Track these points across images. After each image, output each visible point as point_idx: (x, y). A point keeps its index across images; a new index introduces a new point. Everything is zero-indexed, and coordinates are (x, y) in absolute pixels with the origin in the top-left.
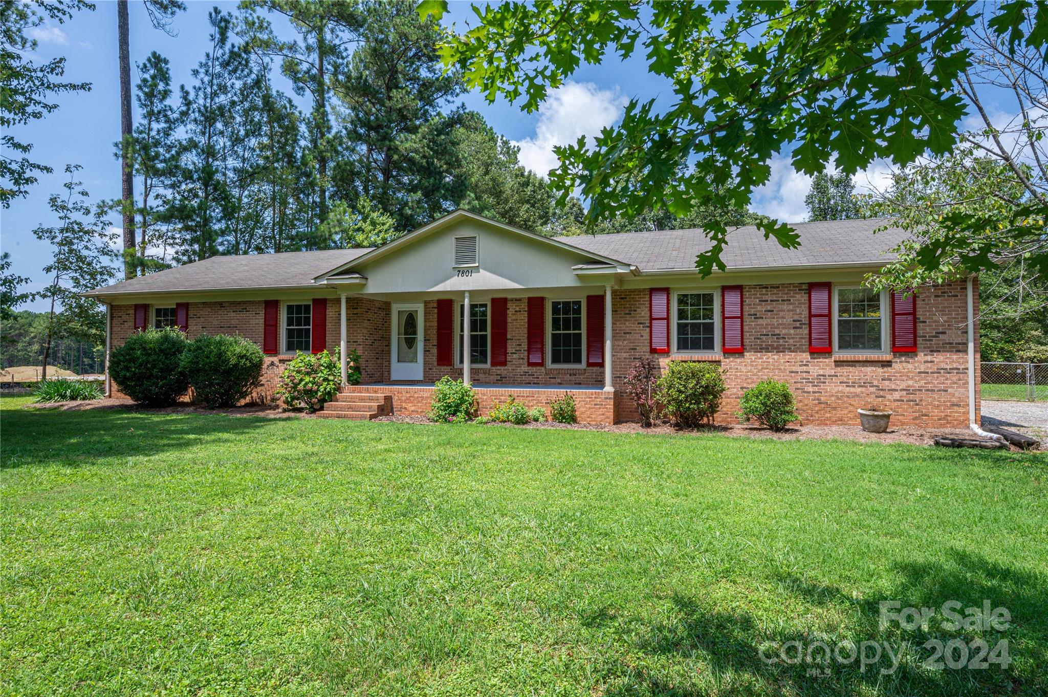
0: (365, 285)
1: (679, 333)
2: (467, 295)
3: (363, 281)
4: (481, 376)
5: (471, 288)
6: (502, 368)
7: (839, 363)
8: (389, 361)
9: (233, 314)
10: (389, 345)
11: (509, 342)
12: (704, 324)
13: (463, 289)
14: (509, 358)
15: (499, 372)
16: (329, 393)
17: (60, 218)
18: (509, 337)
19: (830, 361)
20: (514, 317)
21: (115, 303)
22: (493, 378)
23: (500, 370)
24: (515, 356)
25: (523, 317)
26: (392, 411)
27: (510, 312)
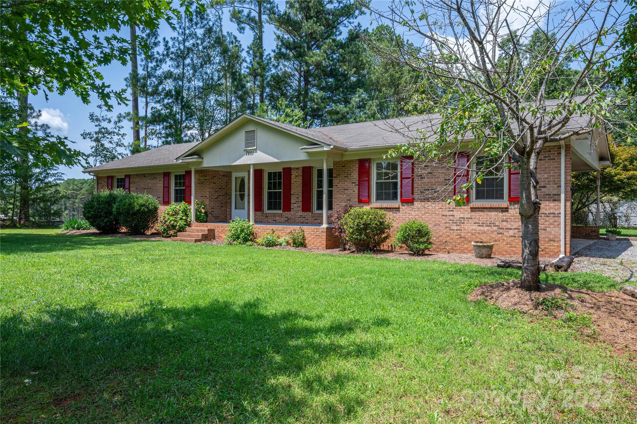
0: (202, 162)
1: (377, 189)
2: (252, 166)
3: (200, 160)
4: (277, 218)
5: (253, 163)
6: (288, 213)
7: (473, 209)
8: (231, 209)
9: (149, 181)
10: (230, 199)
11: (292, 196)
12: (392, 182)
13: (249, 163)
14: (292, 207)
15: (286, 216)
16: (182, 227)
17: (96, 126)
18: (292, 193)
19: (467, 208)
20: (295, 180)
21: (99, 176)
22: (284, 219)
23: (287, 214)
24: (295, 205)
25: (300, 179)
26: (214, 238)
27: (293, 176)
